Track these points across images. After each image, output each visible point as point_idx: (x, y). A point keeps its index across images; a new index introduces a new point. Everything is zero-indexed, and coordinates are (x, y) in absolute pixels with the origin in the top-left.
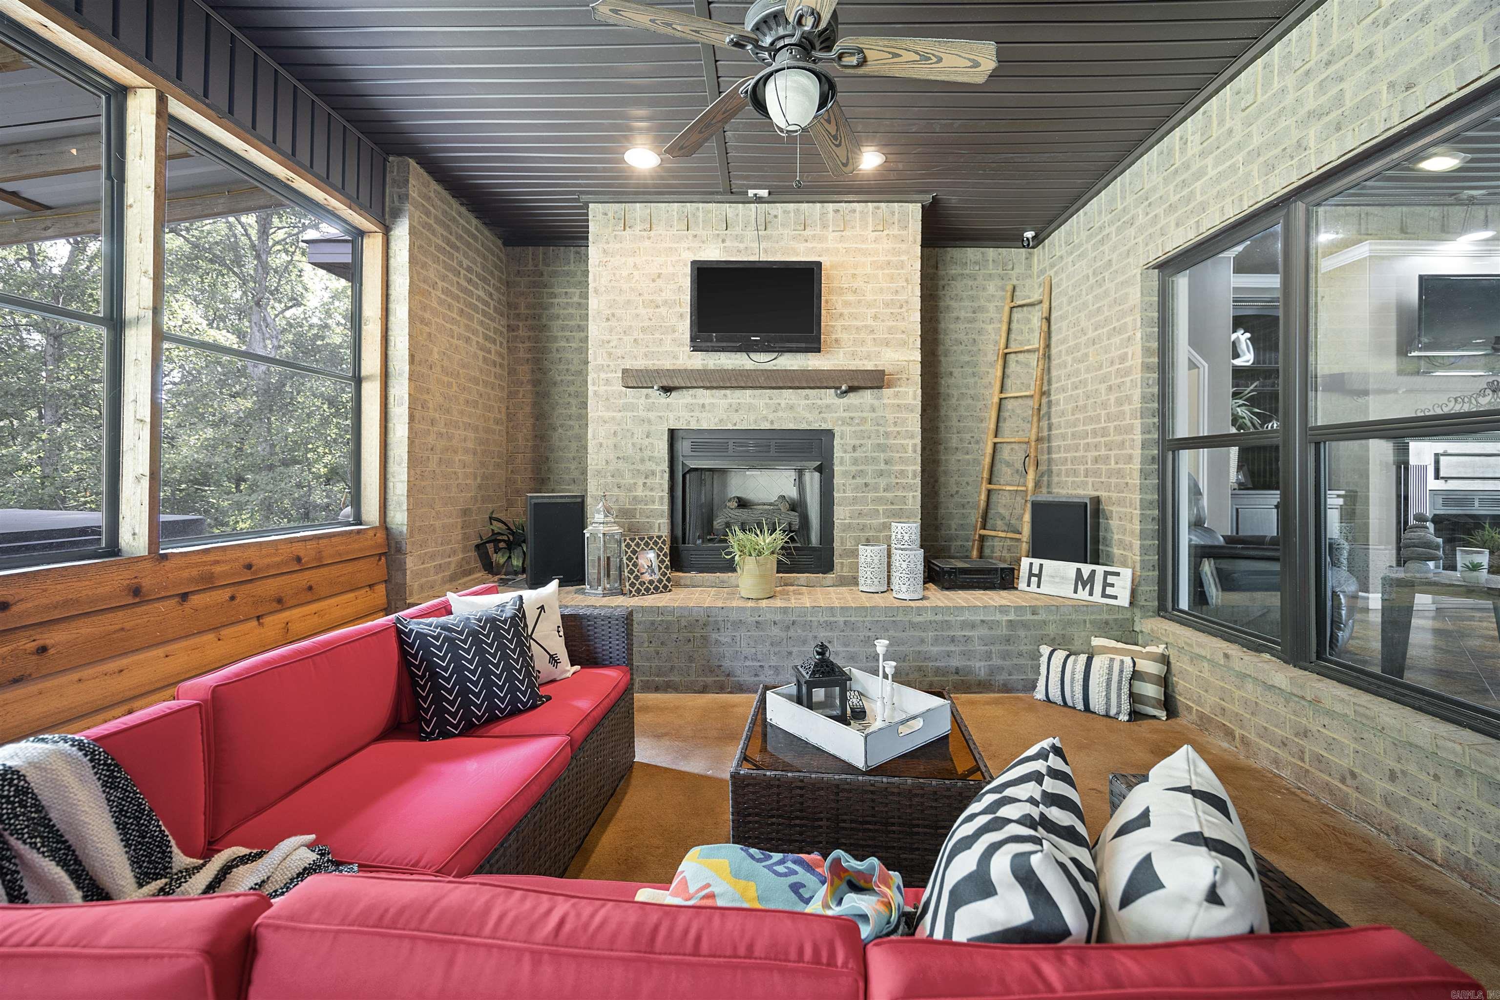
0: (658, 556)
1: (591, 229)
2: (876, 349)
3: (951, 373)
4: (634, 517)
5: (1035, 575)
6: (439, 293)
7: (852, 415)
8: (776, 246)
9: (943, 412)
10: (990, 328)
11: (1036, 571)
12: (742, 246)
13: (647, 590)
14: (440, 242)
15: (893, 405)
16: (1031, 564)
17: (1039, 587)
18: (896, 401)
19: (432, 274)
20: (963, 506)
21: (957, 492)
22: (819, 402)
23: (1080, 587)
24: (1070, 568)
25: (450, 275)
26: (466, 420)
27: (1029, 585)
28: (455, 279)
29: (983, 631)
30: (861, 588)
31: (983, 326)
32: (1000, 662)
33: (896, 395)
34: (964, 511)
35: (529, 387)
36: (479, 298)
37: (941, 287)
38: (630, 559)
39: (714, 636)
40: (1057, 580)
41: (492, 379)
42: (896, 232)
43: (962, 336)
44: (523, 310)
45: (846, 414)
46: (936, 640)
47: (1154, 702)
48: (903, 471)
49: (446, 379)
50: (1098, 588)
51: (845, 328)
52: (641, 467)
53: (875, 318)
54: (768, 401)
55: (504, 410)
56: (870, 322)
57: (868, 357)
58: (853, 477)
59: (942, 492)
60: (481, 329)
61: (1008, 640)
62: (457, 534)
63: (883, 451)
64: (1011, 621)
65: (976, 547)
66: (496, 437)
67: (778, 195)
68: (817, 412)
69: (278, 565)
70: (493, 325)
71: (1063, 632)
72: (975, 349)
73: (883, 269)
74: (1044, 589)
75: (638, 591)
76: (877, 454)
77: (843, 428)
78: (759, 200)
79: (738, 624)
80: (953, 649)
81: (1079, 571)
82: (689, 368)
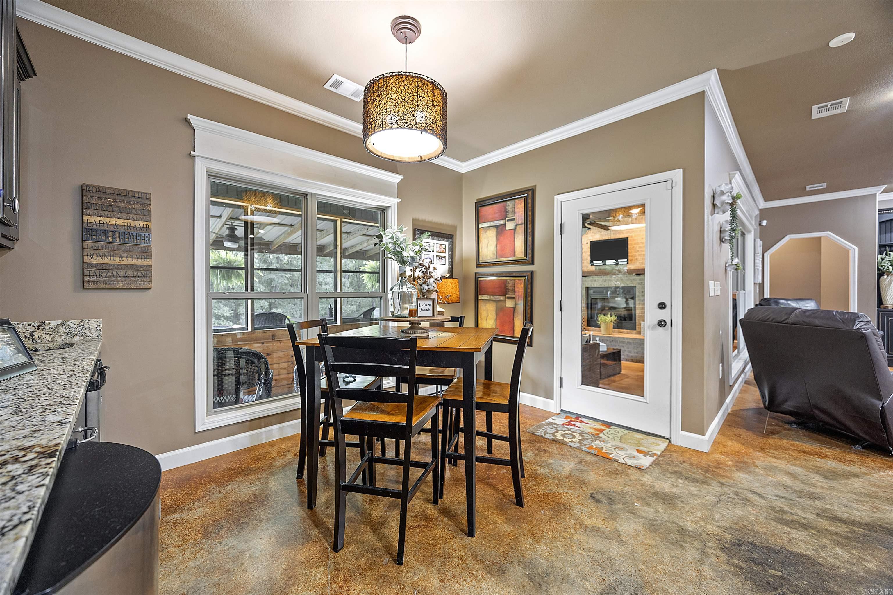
22: (631, 278)
68: (630, 281)
77: (639, 286)
82: (592, 271)
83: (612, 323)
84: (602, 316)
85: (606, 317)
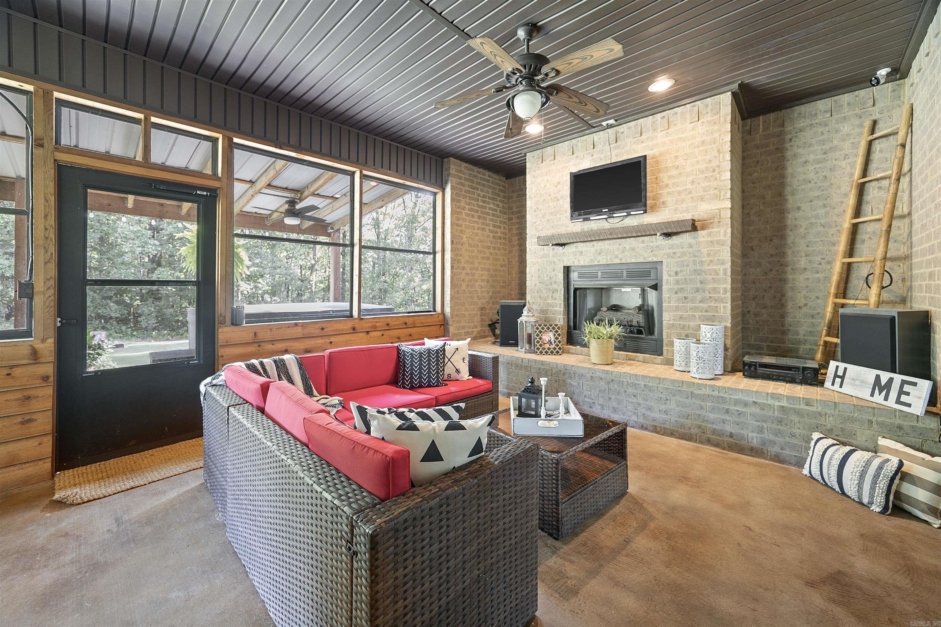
0: (555, 335)
1: (527, 166)
2: (694, 204)
3: (799, 208)
4: (547, 314)
5: (839, 377)
6: (467, 211)
7: (674, 251)
8: (623, 150)
9: (789, 241)
10: (844, 164)
11: (840, 373)
12: (602, 156)
13: (546, 352)
14: (467, 189)
15: (707, 242)
16: (837, 367)
17: (841, 387)
18: (710, 239)
19: (462, 204)
20: (813, 316)
21: (806, 305)
22: (652, 244)
23: (877, 391)
24: (870, 374)
25: (473, 202)
26: (482, 266)
27: (833, 384)
28: (476, 203)
29: (756, 410)
30: (675, 368)
31: (836, 163)
32: (772, 437)
33: (710, 235)
34: (813, 321)
35: (517, 248)
36: (490, 209)
37: (788, 141)
38: (538, 335)
39: (569, 381)
40: (857, 383)
41: (499, 246)
42: (710, 118)
43: (811, 176)
44: (515, 209)
45: (671, 251)
46: (713, 409)
47: (925, 507)
48: (715, 288)
49: (471, 249)
50: (893, 395)
51: (669, 193)
52: (551, 287)
53: (693, 182)
54: (618, 246)
55: (506, 260)
56: (689, 186)
57: (687, 211)
58: (676, 293)
59: (790, 305)
60: (491, 223)
61: (780, 422)
62: (478, 319)
63: (699, 274)
64: (783, 407)
65: (820, 350)
66: (502, 273)
67: (621, 119)
68: (650, 251)
69: (398, 325)
70: (499, 219)
71: (843, 426)
72: (826, 184)
73: (698, 147)
74: (846, 389)
75: (541, 352)
76: (693, 277)
77: (669, 260)
78: (610, 126)
79: (581, 376)
80: (728, 418)
81: (878, 377)
82: (574, 231)
83: (613, 341)
84: (594, 326)
85: (601, 328)
